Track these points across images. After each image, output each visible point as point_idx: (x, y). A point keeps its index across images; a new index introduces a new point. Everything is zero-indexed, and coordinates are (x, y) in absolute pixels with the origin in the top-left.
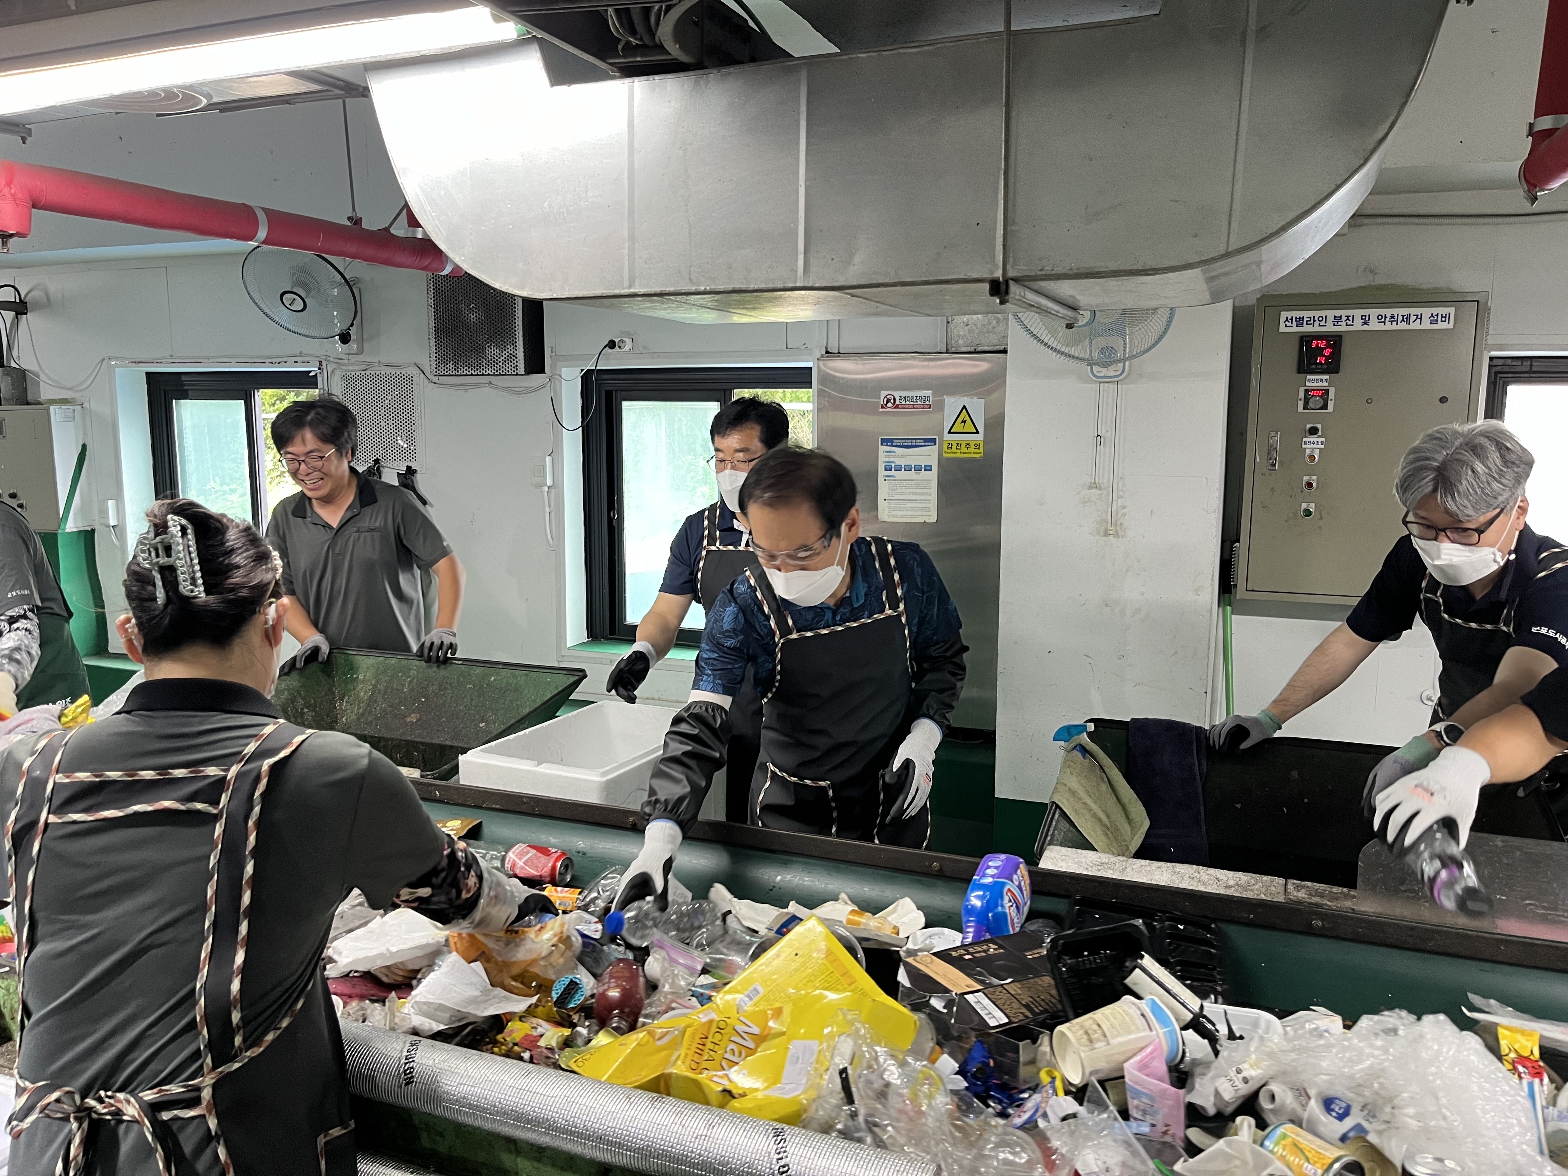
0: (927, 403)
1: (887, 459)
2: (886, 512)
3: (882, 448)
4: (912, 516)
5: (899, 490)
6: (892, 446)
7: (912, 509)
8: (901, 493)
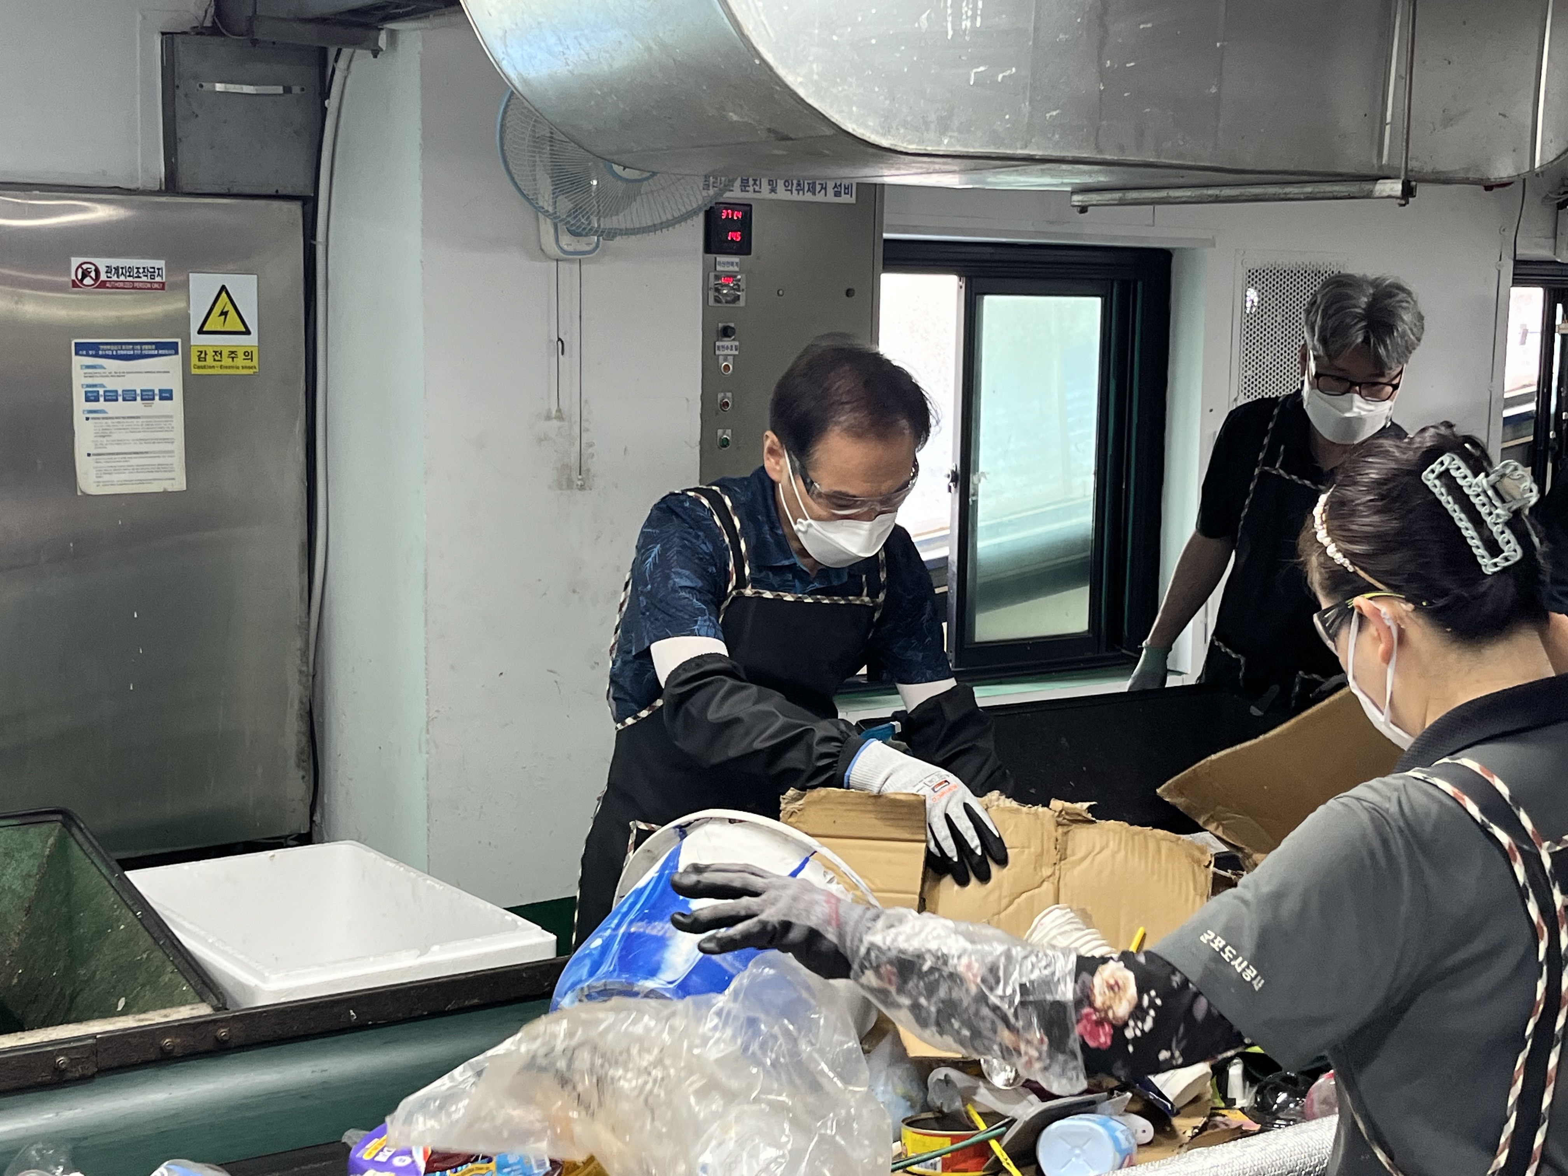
0: (158, 279)
1: (90, 381)
2: (93, 476)
3: (78, 361)
4: (141, 482)
5: (115, 436)
6: (96, 356)
7: (139, 469)
8: (119, 442)
